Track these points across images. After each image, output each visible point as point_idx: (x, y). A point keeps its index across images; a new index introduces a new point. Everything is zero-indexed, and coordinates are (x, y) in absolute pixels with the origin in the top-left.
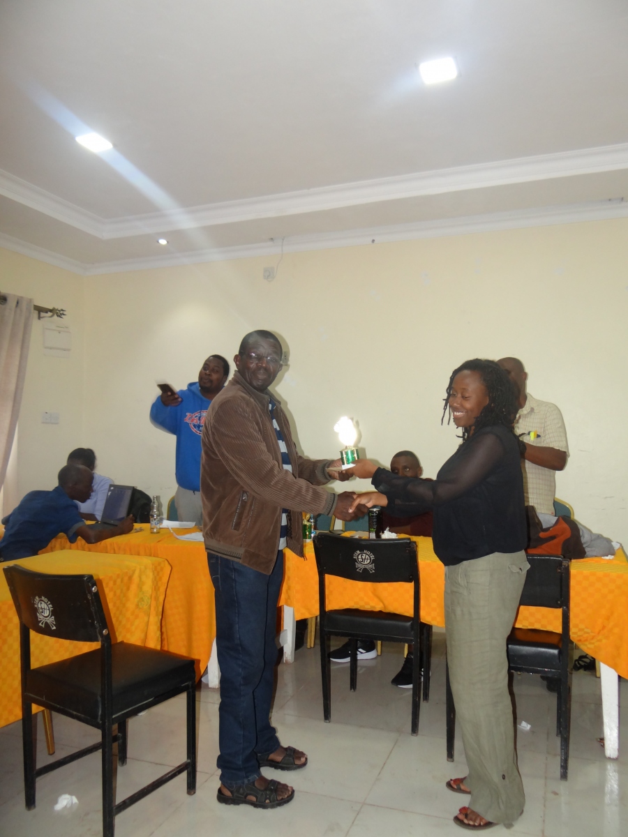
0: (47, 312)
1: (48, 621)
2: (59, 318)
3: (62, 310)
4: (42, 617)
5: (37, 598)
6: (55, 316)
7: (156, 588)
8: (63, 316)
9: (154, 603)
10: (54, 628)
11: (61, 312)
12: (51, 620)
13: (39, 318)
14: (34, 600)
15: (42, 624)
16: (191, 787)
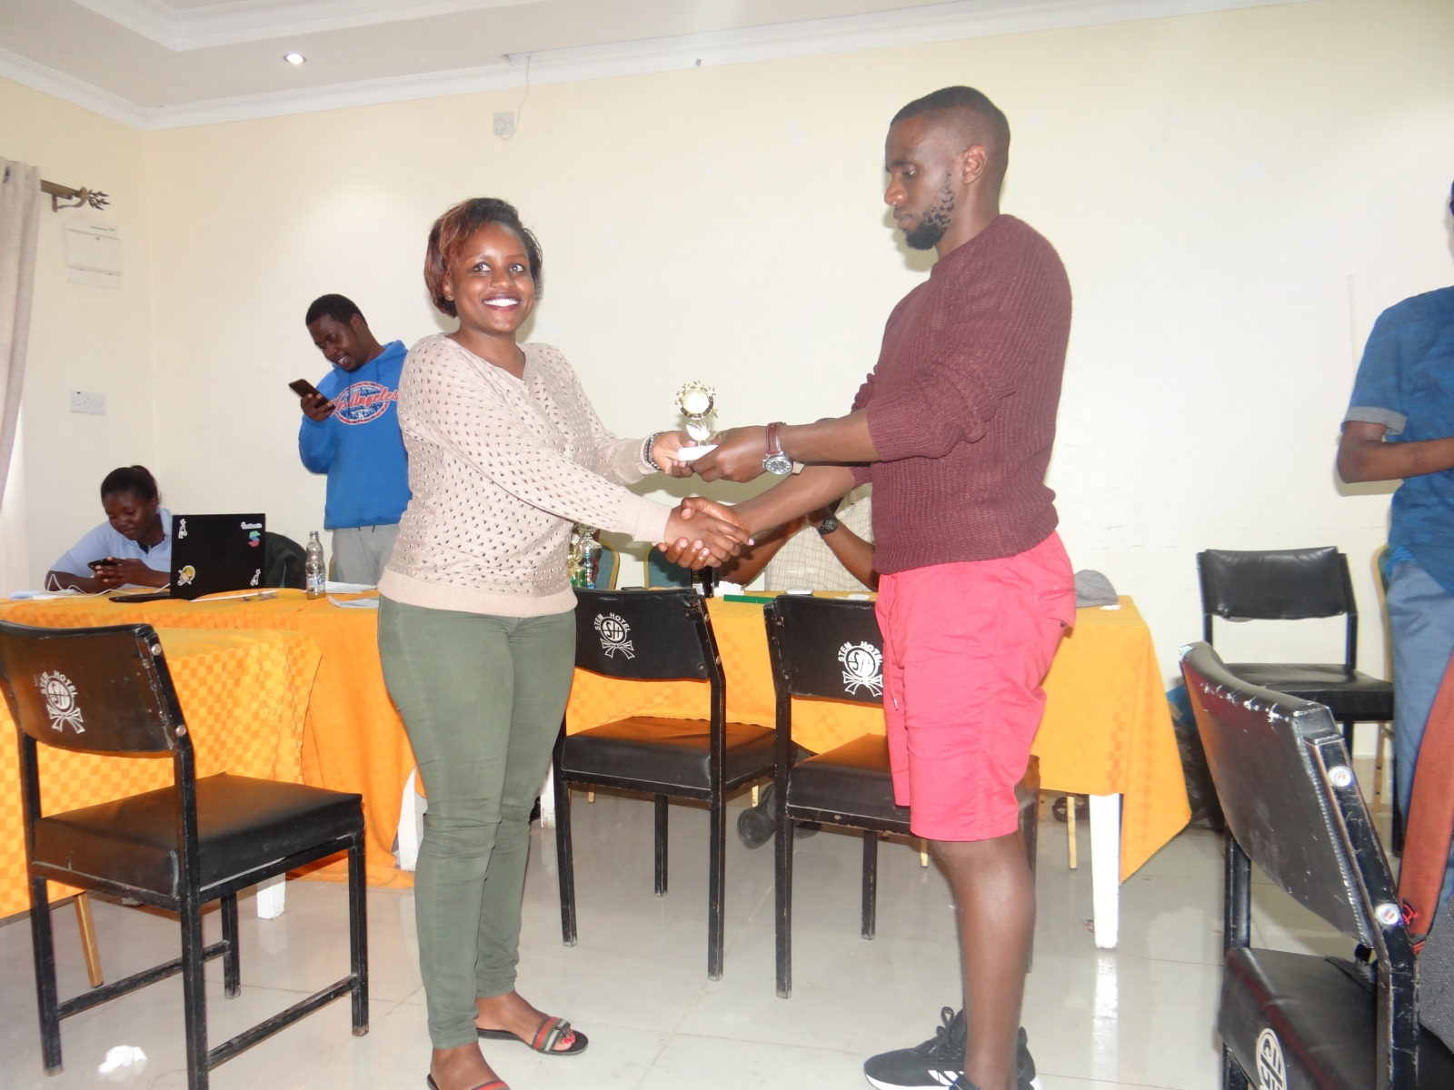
0: (70, 198)
1: (69, 719)
2: (95, 209)
3: (100, 194)
4: (57, 712)
5: (45, 675)
6: (87, 202)
7: (292, 686)
8: (102, 206)
9: (288, 714)
10: (82, 730)
11: (100, 198)
12: (75, 716)
13: (55, 208)
14: (39, 682)
15: (58, 725)
16: (360, 1019)
